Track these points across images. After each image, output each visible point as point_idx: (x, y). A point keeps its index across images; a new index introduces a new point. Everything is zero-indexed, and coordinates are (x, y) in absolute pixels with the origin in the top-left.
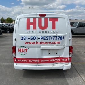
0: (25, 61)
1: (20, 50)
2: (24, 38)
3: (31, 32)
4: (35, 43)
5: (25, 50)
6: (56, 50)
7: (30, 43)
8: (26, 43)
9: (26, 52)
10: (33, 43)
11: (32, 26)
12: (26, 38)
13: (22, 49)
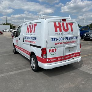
0: (54, 60)
1: (51, 51)
2: (54, 39)
3: (59, 34)
4: (62, 43)
5: (55, 50)
6: (73, 47)
7: (58, 44)
8: (56, 44)
9: (56, 51)
10: (61, 43)
11: (59, 29)
12: (56, 39)
13: (52, 50)
